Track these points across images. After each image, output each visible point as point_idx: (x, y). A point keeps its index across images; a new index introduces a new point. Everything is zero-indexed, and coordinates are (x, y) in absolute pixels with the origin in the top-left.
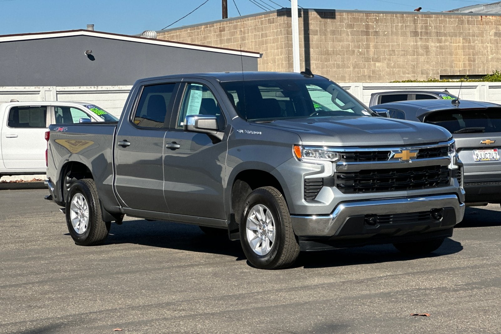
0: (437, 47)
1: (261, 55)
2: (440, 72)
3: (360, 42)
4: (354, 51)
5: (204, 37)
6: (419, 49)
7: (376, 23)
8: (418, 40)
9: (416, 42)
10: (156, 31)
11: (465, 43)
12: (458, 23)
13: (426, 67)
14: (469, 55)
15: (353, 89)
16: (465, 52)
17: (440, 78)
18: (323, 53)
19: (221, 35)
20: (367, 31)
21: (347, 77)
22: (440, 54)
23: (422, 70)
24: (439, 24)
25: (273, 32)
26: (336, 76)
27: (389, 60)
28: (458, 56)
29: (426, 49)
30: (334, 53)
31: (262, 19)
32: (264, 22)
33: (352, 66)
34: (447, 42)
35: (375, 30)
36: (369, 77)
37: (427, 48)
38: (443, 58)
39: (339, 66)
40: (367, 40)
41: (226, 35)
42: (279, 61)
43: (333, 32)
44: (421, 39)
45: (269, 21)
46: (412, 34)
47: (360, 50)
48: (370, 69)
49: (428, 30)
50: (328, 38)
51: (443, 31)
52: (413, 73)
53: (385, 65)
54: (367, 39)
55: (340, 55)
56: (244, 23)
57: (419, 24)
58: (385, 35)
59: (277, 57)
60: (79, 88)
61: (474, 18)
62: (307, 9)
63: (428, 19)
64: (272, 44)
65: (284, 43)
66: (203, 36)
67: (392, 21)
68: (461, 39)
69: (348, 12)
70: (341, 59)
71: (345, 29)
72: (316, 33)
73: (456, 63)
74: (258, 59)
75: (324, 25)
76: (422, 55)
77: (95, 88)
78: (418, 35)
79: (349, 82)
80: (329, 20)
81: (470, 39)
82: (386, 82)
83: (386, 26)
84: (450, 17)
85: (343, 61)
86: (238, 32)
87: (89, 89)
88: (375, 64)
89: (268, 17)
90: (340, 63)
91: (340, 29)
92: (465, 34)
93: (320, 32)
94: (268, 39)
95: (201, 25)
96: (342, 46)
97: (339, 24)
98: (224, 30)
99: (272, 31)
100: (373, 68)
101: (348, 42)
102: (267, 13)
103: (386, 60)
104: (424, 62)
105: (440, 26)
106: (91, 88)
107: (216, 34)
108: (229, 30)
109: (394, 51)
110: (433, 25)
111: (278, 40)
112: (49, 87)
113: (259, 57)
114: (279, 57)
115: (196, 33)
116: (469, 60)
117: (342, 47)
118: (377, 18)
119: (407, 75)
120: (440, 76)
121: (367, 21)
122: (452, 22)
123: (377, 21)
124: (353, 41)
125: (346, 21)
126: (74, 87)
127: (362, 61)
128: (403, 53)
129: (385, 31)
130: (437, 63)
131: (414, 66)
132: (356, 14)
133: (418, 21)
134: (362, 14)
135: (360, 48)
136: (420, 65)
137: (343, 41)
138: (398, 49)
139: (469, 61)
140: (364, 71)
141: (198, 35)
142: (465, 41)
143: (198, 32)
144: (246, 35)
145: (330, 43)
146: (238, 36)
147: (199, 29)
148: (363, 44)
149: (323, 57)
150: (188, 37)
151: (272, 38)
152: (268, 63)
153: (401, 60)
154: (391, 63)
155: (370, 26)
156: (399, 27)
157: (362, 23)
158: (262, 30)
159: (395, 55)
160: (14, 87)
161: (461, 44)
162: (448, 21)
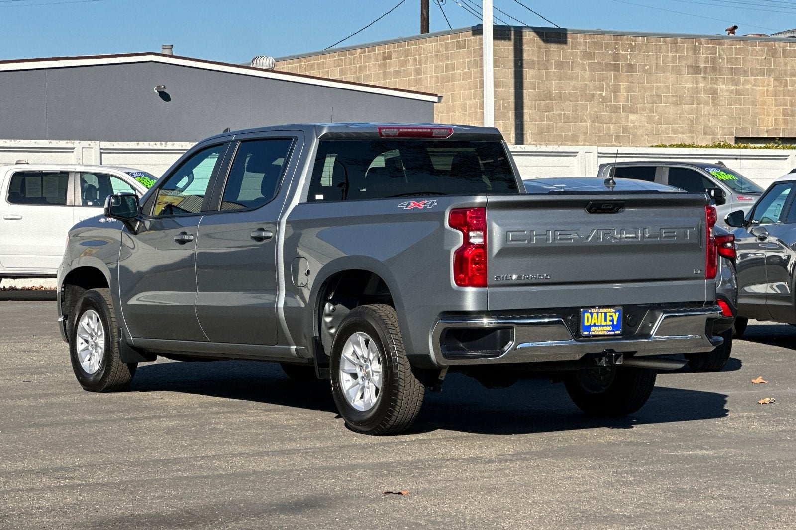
0: (731, 92)
1: (440, 98)
2: (734, 132)
3: (603, 80)
4: (593, 96)
5: (360, 67)
6: (700, 94)
7: (631, 51)
8: (701, 79)
9: (697, 82)
10: (275, 57)
11: (778, 86)
12: (767, 54)
13: (713, 123)
14: (785, 105)
15: (581, 156)
16: (777, 100)
17: (735, 140)
18: (543, 97)
19: (384, 65)
20: (615, 64)
21: (581, 137)
22: (737, 103)
23: (705, 128)
24: (735, 55)
25: (464, 62)
26: (563, 134)
27: (651, 110)
28: (765, 107)
29: (713, 95)
30: (561, 97)
31: (448, 42)
32: (450, 46)
33: (590, 118)
34: (748, 84)
35: (628, 62)
36: (618, 136)
37: (714, 93)
38: (740, 109)
39: (569, 119)
40: (616, 78)
41: (393, 65)
42: (471, 108)
43: (560, 65)
44: (705, 78)
45: (458, 44)
46: (691, 71)
47: (604, 94)
48: (619, 124)
49: (716, 64)
50: (551, 73)
51: (741, 66)
52: (690, 133)
53: (644, 119)
54: (615, 76)
55: (571, 101)
56: (419, 47)
57: (703, 54)
58: (645, 71)
59: (468, 102)
60: (136, 145)
61: (794, 45)
62: (521, 28)
63: (718, 46)
64: (461, 82)
65: (479, 80)
66: (358, 65)
67: (658, 48)
68: (772, 79)
69: (585, 33)
70: (572, 107)
71: (580, 59)
72: (532, 65)
73: (763, 118)
74: (435, 104)
75: (546, 53)
76: (706, 104)
77: (161, 144)
78: (699, 72)
79: (584, 145)
80: (553, 46)
81: (786, 80)
82: (645, 147)
83: (648, 56)
84: (755, 44)
85: (575, 111)
86: (411, 61)
87: (152, 146)
88: (628, 117)
89: (456, 38)
90: (570, 114)
91: (570, 59)
92: (778, 72)
93: (538, 64)
94: (455, 73)
95: (356, 48)
96: (574, 86)
97: (570, 52)
98: (389, 57)
99: (461, 60)
100: (624, 123)
101: (585, 81)
102: (454, 33)
103: (645, 111)
104: (709, 114)
105: (736, 59)
106: (156, 144)
107: (378, 64)
108: (398, 57)
109: (659, 96)
110: (725, 57)
111: (471, 75)
112: (89, 142)
113: (437, 101)
114: (471, 102)
115: (348, 61)
116: (785, 113)
117: (575, 88)
118: (633, 44)
119: (680, 136)
120: (735, 137)
121: (616, 48)
122: (757, 52)
123: (632, 48)
124: (592, 79)
125: (581, 48)
126: (129, 143)
127: (606, 111)
128: (674, 99)
129: (646, 65)
130: (730, 118)
131: (692, 121)
132: (599, 36)
133: (700, 50)
134: (608, 37)
135: (603, 90)
136: (702, 120)
137: (576, 79)
138: (667, 93)
139: (784, 115)
140: (609, 127)
141: (351, 64)
142: (779, 83)
143: (351, 59)
144: (423, 65)
145: (554, 82)
146: (411, 67)
147: (352, 54)
148: (608, 85)
149: (543, 103)
150: (335, 67)
151: (461, 71)
152: (454, 112)
153: (671, 112)
154: (655, 116)
155: (620, 55)
156: (670, 59)
157: (607, 51)
158: (447, 59)
159: (661, 104)
160: (33, 141)
161: (771, 88)
162: (751, 50)
